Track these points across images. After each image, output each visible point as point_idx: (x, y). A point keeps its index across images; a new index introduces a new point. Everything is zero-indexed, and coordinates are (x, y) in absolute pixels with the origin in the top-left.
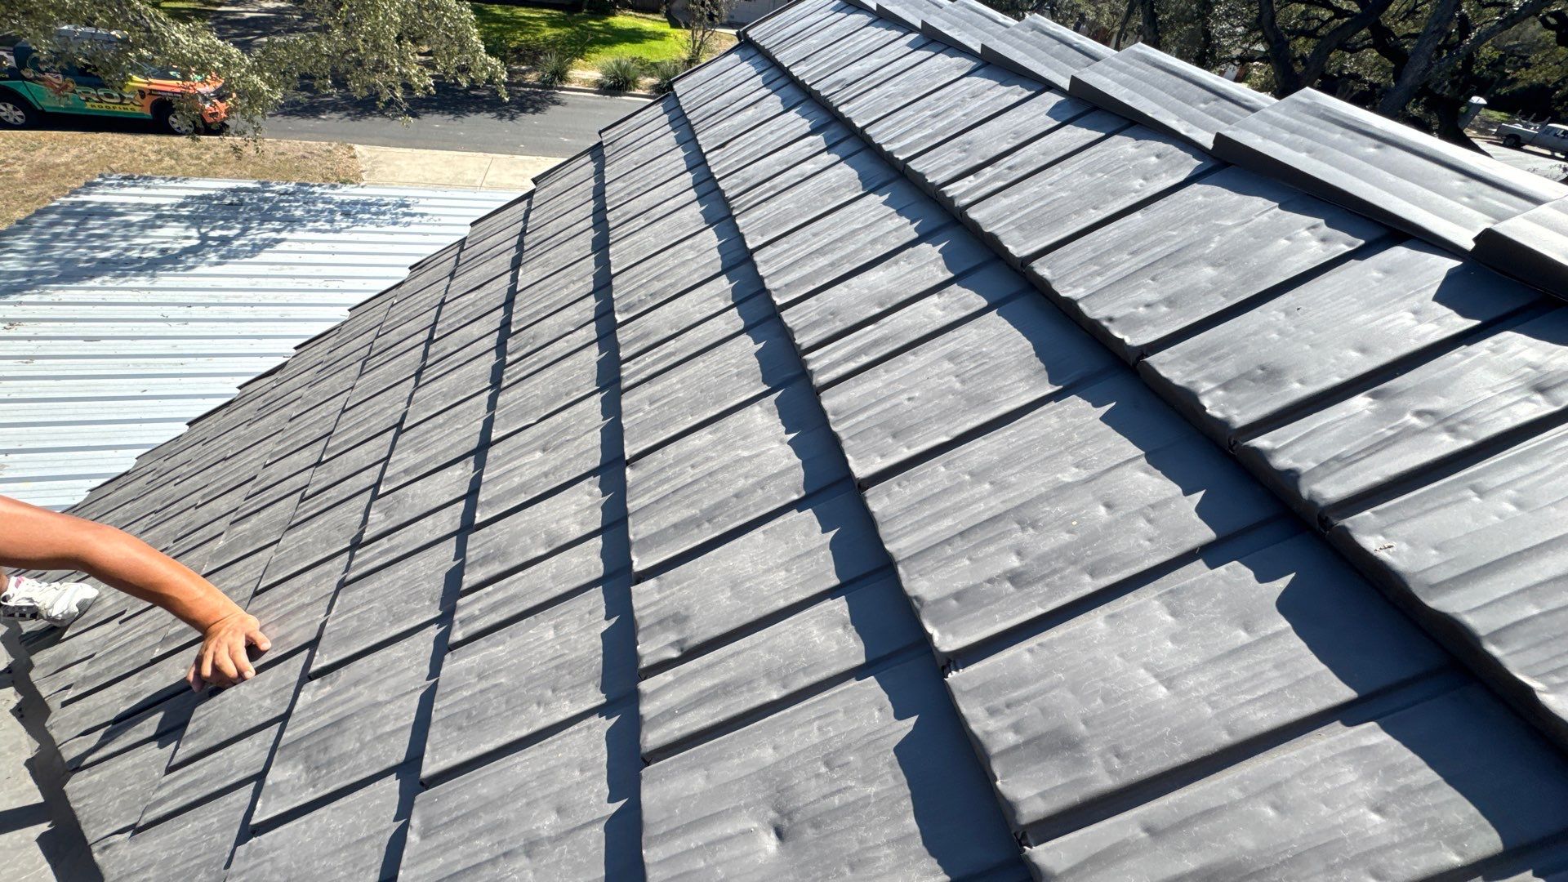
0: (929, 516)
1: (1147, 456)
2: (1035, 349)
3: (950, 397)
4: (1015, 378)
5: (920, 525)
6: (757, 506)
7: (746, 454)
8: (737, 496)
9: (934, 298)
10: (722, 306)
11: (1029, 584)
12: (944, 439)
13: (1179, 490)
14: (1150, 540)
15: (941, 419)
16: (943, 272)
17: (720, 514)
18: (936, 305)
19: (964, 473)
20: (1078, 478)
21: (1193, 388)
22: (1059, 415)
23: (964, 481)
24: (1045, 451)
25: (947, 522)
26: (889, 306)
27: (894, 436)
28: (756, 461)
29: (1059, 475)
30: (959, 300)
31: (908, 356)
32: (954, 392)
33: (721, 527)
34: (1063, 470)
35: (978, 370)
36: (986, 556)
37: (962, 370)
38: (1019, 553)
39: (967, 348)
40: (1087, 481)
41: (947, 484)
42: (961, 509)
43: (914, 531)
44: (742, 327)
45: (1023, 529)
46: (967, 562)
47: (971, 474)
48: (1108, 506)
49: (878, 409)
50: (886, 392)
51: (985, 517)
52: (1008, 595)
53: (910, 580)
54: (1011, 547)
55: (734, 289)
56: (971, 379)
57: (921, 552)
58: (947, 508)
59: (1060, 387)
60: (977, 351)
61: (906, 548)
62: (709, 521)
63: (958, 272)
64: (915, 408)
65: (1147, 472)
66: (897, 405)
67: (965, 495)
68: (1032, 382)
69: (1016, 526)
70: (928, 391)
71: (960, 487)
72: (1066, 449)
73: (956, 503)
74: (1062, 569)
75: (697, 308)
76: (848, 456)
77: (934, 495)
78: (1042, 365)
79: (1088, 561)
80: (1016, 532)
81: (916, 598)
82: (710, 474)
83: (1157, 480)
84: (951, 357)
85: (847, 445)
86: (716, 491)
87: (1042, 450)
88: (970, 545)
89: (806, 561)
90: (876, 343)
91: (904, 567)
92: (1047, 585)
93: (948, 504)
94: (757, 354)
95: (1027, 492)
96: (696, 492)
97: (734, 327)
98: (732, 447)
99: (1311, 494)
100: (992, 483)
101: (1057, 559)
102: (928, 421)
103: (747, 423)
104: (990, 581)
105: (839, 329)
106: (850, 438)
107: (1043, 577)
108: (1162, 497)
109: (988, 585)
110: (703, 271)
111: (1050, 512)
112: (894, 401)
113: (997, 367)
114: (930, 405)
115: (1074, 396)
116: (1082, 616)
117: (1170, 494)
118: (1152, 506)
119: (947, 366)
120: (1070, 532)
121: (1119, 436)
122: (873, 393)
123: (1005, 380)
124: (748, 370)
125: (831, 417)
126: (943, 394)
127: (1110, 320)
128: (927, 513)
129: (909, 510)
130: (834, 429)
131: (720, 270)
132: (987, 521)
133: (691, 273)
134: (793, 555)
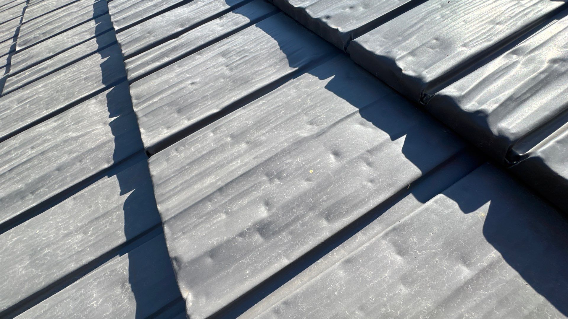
0: (197, 175)
1: (361, 112)
2: (279, 45)
3: (222, 80)
4: (266, 64)
5: (188, 184)
6: (74, 176)
7: (74, 135)
8: (59, 169)
9: (217, 21)
10: (88, 37)
11: (276, 233)
12: (215, 111)
13: (387, 136)
14: (372, 181)
15: (214, 96)
16: (224, 5)
17: (42, 187)
18: (217, 24)
19: (226, 136)
20: (312, 133)
21: (390, 55)
22: (297, 87)
23: (226, 143)
24: (287, 114)
25: (210, 180)
26: (187, 26)
27: (179, 111)
28: (81, 140)
29: (298, 132)
30: (232, 20)
31: (196, 56)
32: (223, 76)
33: (41, 197)
34: (300, 128)
35: (242, 61)
36: (240, 209)
37: (231, 62)
38: (267, 204)
39: (235, 48)
40: (319, 135)
41: (213, 146)
42: (222, 166)
43: (183, 189)
44: (96, 49)
45: (271, 180)
46: (224, 216)
47: (232, 136)
48: (337, 154)
49: (169, 92)
50: (176, 80)
51: (240, 173)
52: (257, 247)
53: (174, 239)
54: (260, 198)
55: (97, 27)
56: (236, 67)
57: (185, 210)
58: (212, 166)
59: (297, 68)
60: (242, 49)
61: (173, 208)
62: (32, 193)
63: (233, 5)
64: (196, 90)
65: (362, 124)
66: (183, 88)
67: (226, 154)
68: (278, 67)
69: (265, 178)
70: (206, 77)
71: (223, 148)
72: (302, 111)
73: (218, 162)
74: (303, 216)
75: (70, 40)
76: (142, 130)
77: (203, 156)
78: (284, 55)
79: (325, 206)
80: (265, 184)
81: (176, 259)
82: (43, 153)
83: (370, 130)
84: (224, 54)
85: (142, 121)
86: (43, 166)
87: (286, 114)
88: (227, 199)
89: (102, 222)
90: (175, 49)
91: (170, 227)
92: (291, 233)
93: (213, 163)
94: (101, 65)
95: (274, 147)
96: (28, 169)
97: (91, 49)
98: (66, 130)
99: (500, 131)
100: (247, 143)
101: (298, 206)
102: (204, 98)
103: (83, 111)
104: (242, 234)
105: (152, 42)
106: (145, 116)
107: (287, 226)
108: (376, 144)
109: (240, 239)
110: (81, 18)
111: (291, 163)
112: (182, 86)
113: (254, 58)
114: (206, 87)
115: (306, 74)
116: (321, 260)
117: (381, 141)
118: (370, 152)
119: (221, 60)
120: (308, 180)
121: (339, 98)
122: (167, 81)
123: (259, 66)
124: (92, 76)
125: (134, 101)
126: (217, 79)
127: (328, 17)
128: (196, 172)
129: (181, 171)
130: (135, 110)
131: (92, 17)
132: (241, 176)
133: (72, 20)
134: (92, 218)
